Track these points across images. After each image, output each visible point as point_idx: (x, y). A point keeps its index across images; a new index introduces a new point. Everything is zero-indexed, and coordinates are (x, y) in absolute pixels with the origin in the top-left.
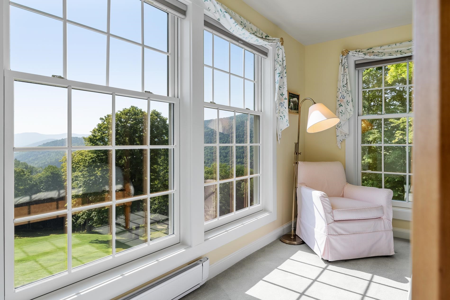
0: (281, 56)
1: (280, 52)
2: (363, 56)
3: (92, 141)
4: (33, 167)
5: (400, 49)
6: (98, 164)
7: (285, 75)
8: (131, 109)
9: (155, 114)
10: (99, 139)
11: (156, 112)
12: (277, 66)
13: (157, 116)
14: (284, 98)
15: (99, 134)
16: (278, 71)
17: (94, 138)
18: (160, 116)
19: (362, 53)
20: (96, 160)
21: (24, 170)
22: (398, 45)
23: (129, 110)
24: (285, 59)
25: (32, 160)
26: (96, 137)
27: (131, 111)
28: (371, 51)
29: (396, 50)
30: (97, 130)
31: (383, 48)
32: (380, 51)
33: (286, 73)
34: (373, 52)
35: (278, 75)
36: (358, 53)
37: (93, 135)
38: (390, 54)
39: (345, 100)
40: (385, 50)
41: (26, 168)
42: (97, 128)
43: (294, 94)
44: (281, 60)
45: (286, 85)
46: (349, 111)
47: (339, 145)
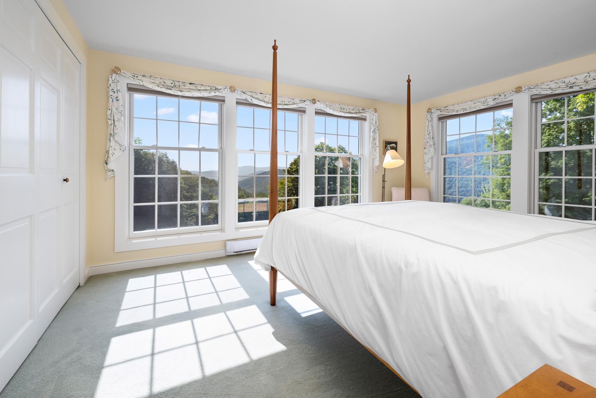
0: (374, 120)
1: (374, 117)
2: (440, 112)
3: (289, 172)
4: (250, 193)
5: (464, 107)
6: (294, 192)
7: (377, 131)
8: (320, 145)
9: (340, 148)
10: (294, 171)
11: (341, 147)
12: (372, 126)
13: (342, 150)
14: (377, 146)
15: (295, 167)
16: (372, 130)
17: (291, 170)
18: (345, 150)
19: (439, 111)
20: (292, 188)
21: (244, 195)
22: (464, 104)
23: (318, 146)
24: (377, 121)
25: (249, 187)
26: (292, 169)
27: (320, 147)
28: (446, 108)
29: (462, 107)
30: (293, 163)
31: (454, 106)
32: (452, 109)
33: (378, 130)
34: (448, 109)
35: (372, 132)
36: (437, 110)
37: (290, 168)
38: (457, 111)
39: (428, 144)
40: (455, 108)
41: (244, 194)
42: (293, 162)
43: (391, 142)
44: (375, 123)
45: (378, 138)
46: (432, 152)
47: (427, 177)
